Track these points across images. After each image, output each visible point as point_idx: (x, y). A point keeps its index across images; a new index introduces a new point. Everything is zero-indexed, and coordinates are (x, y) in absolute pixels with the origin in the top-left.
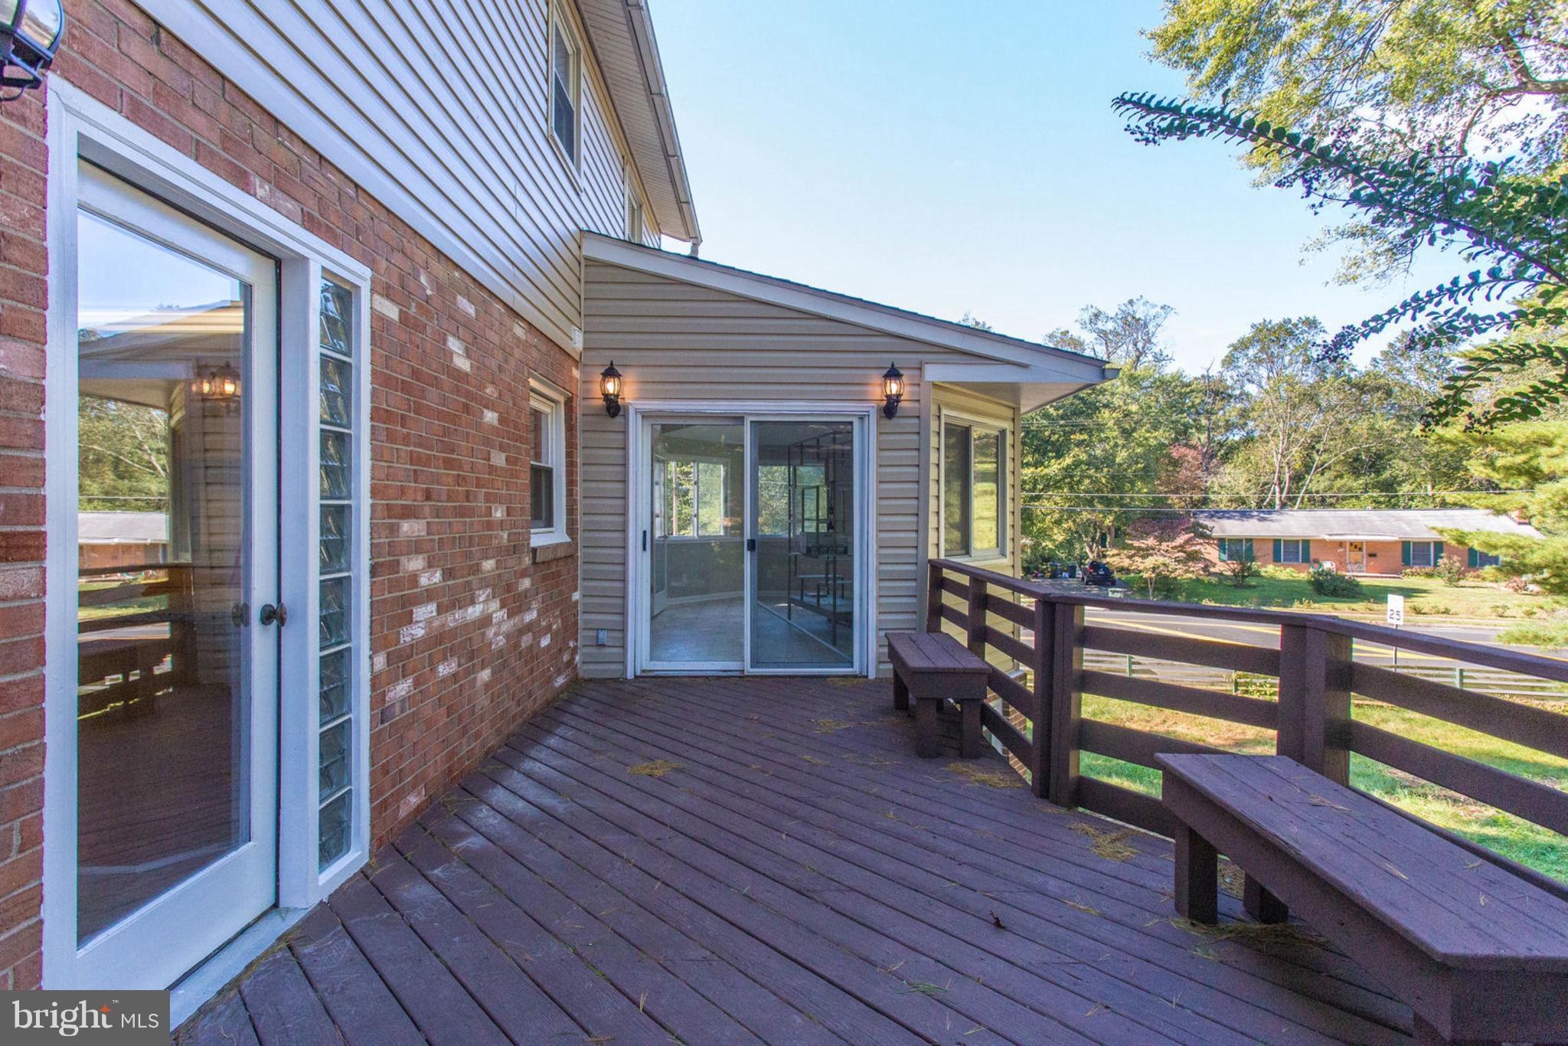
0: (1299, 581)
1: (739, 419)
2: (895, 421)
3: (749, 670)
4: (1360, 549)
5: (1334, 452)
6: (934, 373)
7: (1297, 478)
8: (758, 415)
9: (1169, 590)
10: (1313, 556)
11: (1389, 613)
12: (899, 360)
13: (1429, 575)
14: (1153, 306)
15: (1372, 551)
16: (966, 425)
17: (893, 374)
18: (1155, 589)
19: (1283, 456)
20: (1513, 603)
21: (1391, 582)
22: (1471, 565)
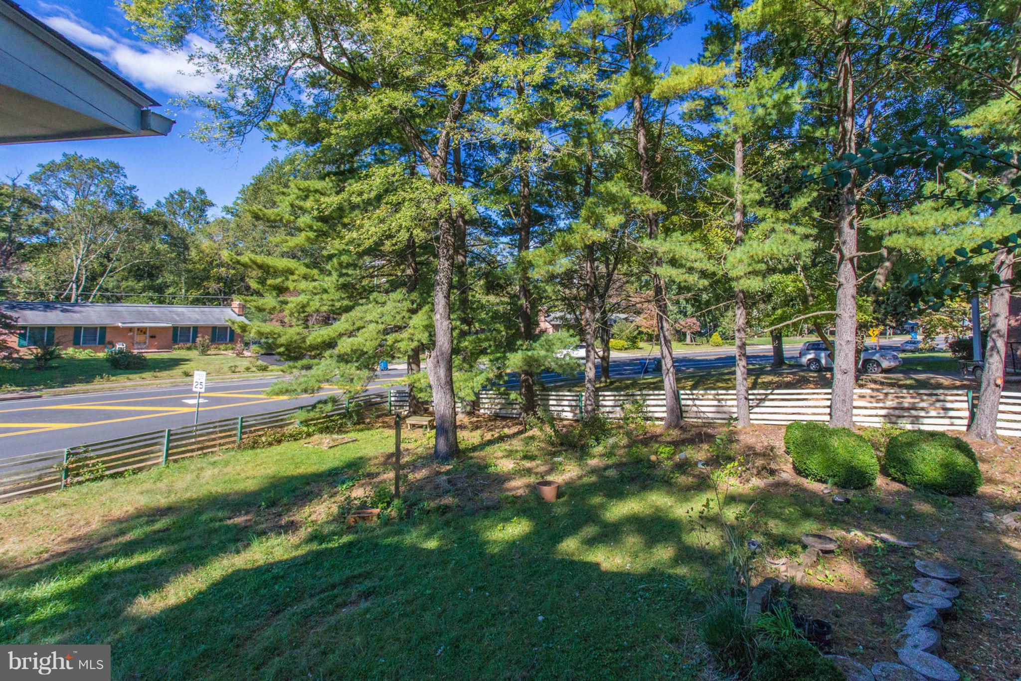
0: (97, 360)
4: (145, 333)
5: (122, 262)
7: (93, 278)
10: (107, 339)
11: (195, 384)
13: (189, 349)
15: (153, 334)
19: (82, 260)
20: (238, 363)
21: (165, 355)
22: (213, 340)
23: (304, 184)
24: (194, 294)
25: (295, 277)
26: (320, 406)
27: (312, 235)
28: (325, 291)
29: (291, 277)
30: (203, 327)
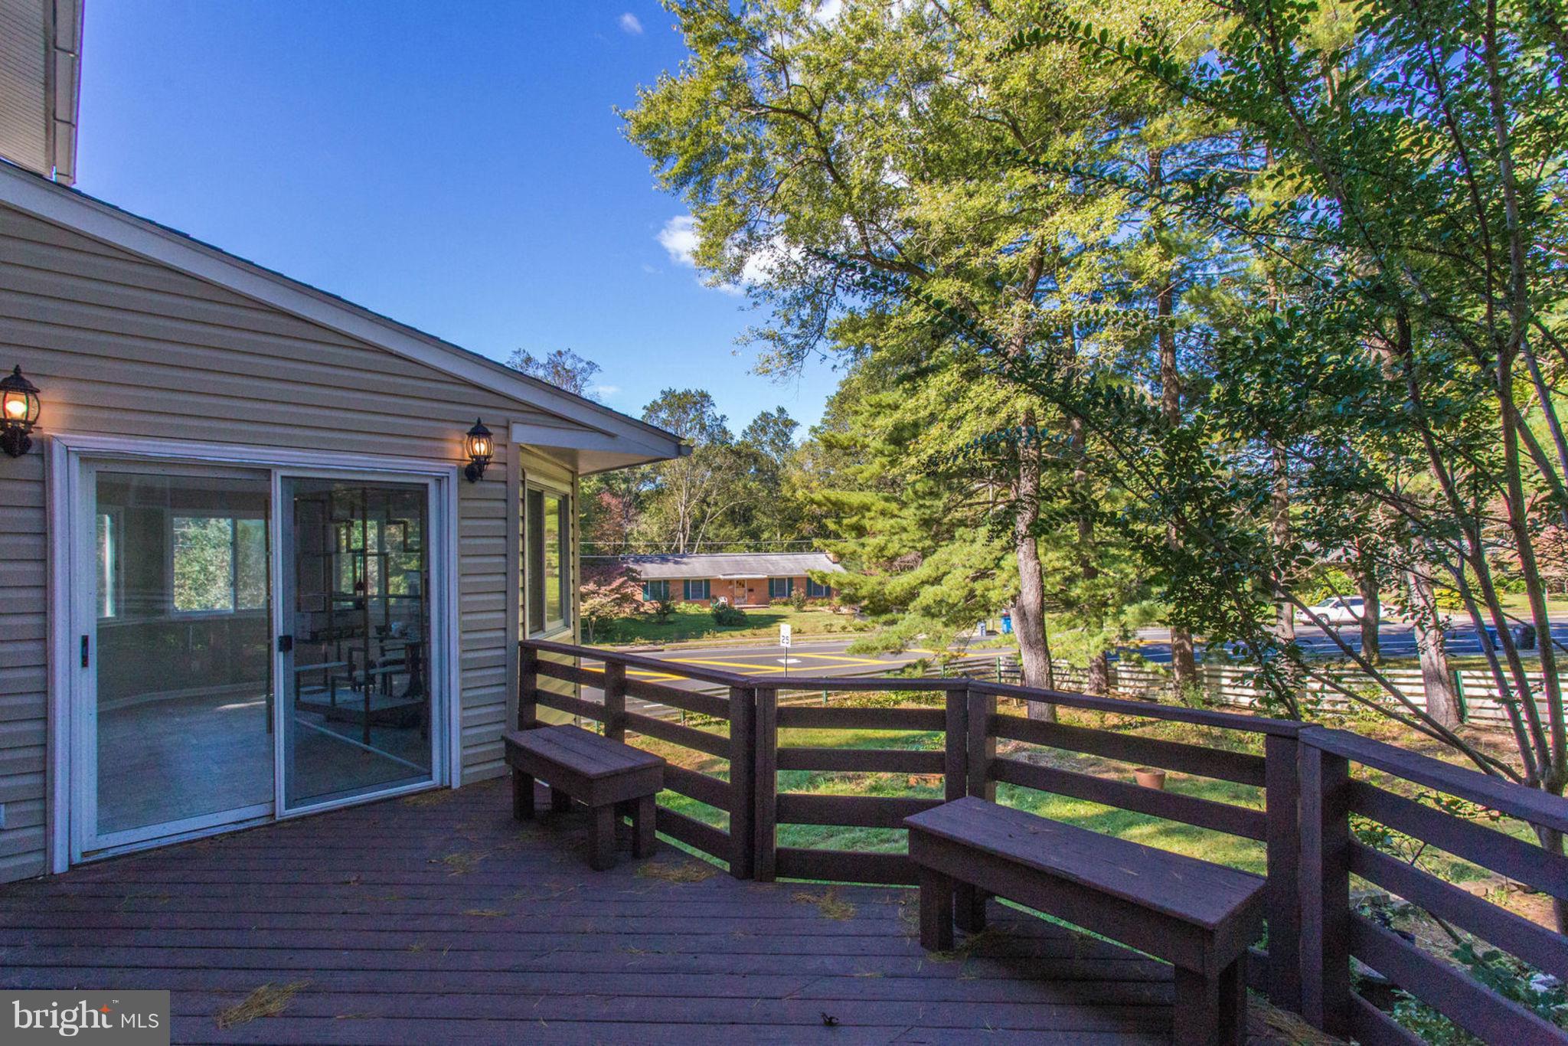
0: (704, 615)
1: (267, 472)
2: (478, 485)
3: (283, 812)
4: (743, 586)
5: (719, 506)
6: (521, 434)
7: (696, 526)
8: (291, 468)
9: (608, 632)
10: (711, 593)
11: (782, 639)
12: (489, 417)
13: (786, 604)
14: (581, 361)
15: (750, 587)
16: (538, 489)
17: (479, 431)
18: (596, 631)
19: (685, 507)
20: (835, 622)
21: (764, 611)
22: (809, 594)
23: (875, 399)
24: (789, 539)
25: (872, 514)
26: (909, 670)
27: (885, 460)
28: (905, 530)
29: (867, 514)
30: (799, 578)
